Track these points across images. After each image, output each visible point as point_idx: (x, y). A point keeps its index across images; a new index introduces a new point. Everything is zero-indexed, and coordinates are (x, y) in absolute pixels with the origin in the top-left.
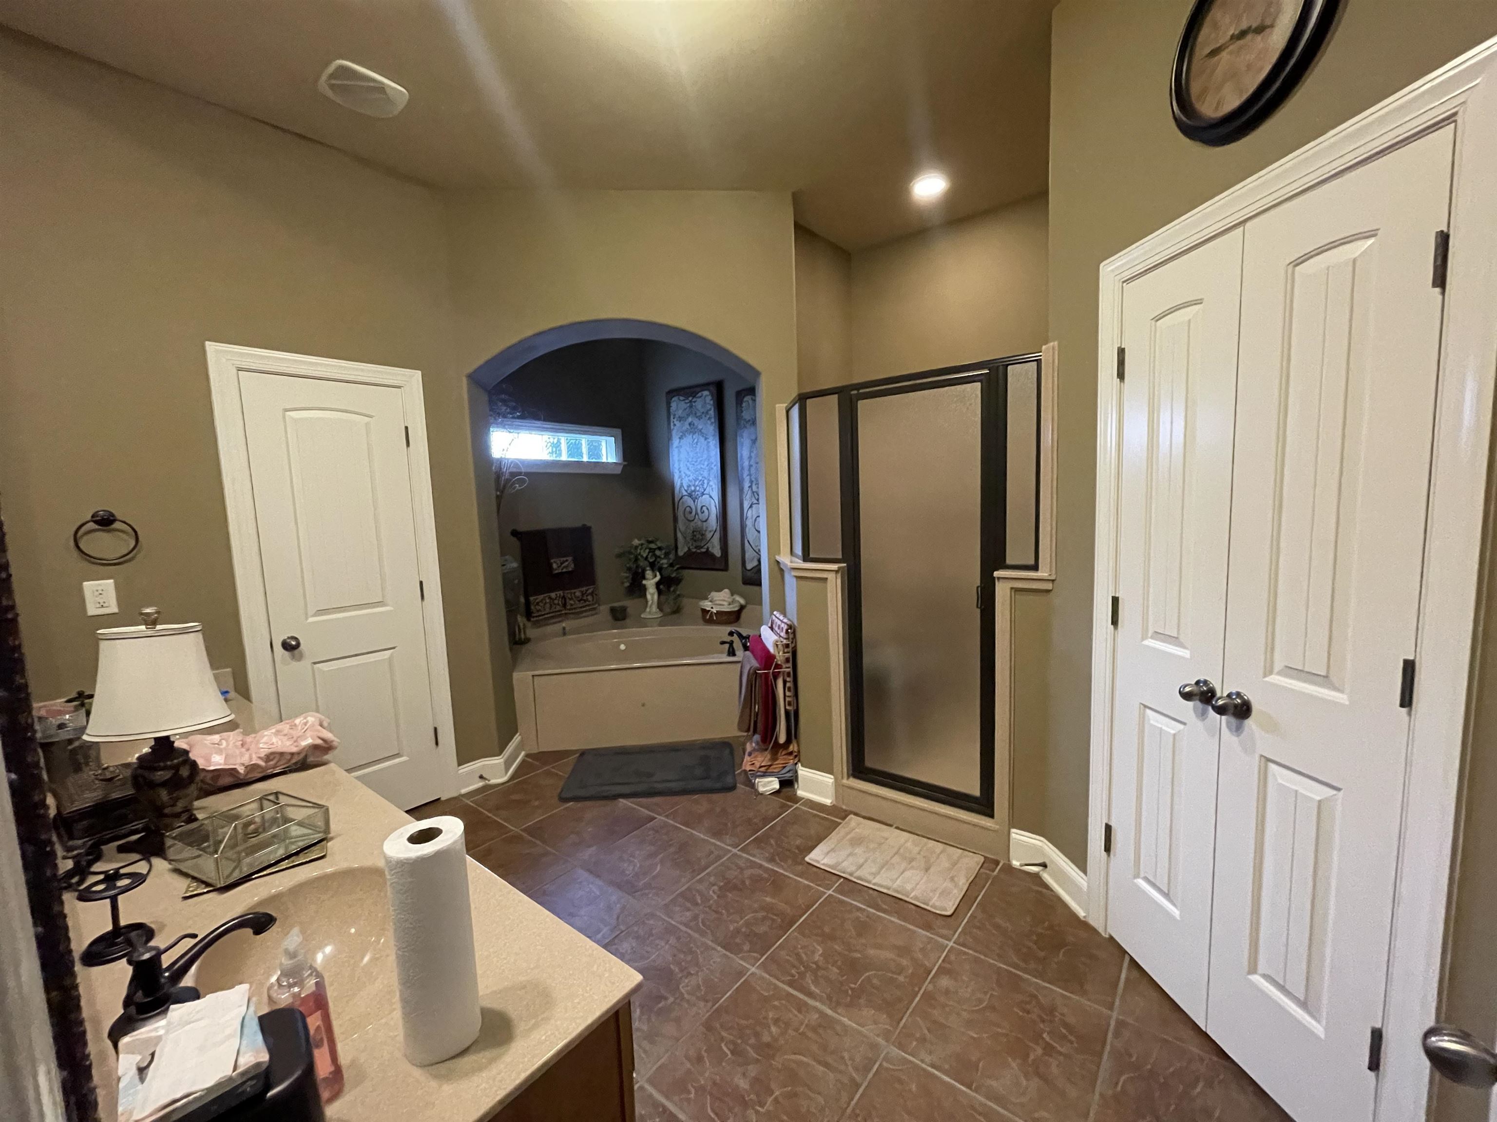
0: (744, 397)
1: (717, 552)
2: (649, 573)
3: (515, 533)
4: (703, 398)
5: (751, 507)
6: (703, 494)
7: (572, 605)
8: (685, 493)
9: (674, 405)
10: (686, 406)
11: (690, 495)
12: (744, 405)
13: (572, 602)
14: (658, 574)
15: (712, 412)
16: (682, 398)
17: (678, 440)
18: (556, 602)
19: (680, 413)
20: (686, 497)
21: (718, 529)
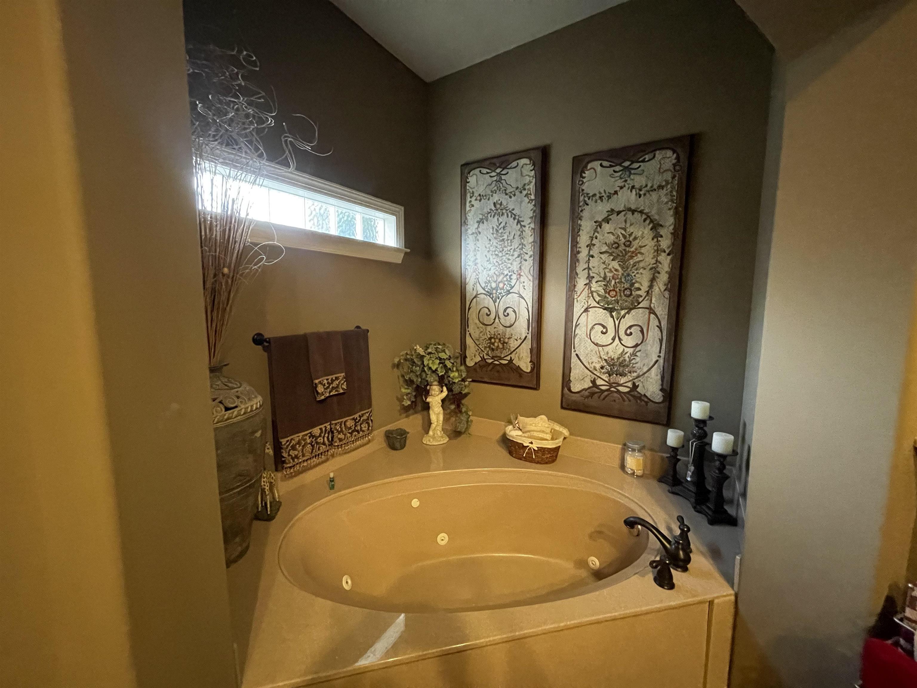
0: (588, 163)
1: (525, 365)
2: (435, 389)
3: (258, 340)
4: (518, 168)
5: (586, 310)
6: (509, 292)
7: (340, 440)
8: (481, 291)
9: (472, 180)
10: (489, 180)
11: (489, 294)
12: (587, 174)
13: (341, 436)
14: (445, 389)
15: (532, 186)
16: (484, 171)
17: (476, 225)
18: (320, 440)
19: (481, 190)
20: (482, 296)
21: (529, 336)
